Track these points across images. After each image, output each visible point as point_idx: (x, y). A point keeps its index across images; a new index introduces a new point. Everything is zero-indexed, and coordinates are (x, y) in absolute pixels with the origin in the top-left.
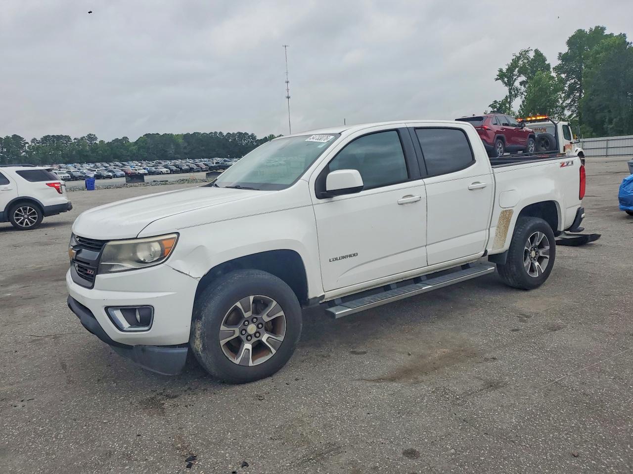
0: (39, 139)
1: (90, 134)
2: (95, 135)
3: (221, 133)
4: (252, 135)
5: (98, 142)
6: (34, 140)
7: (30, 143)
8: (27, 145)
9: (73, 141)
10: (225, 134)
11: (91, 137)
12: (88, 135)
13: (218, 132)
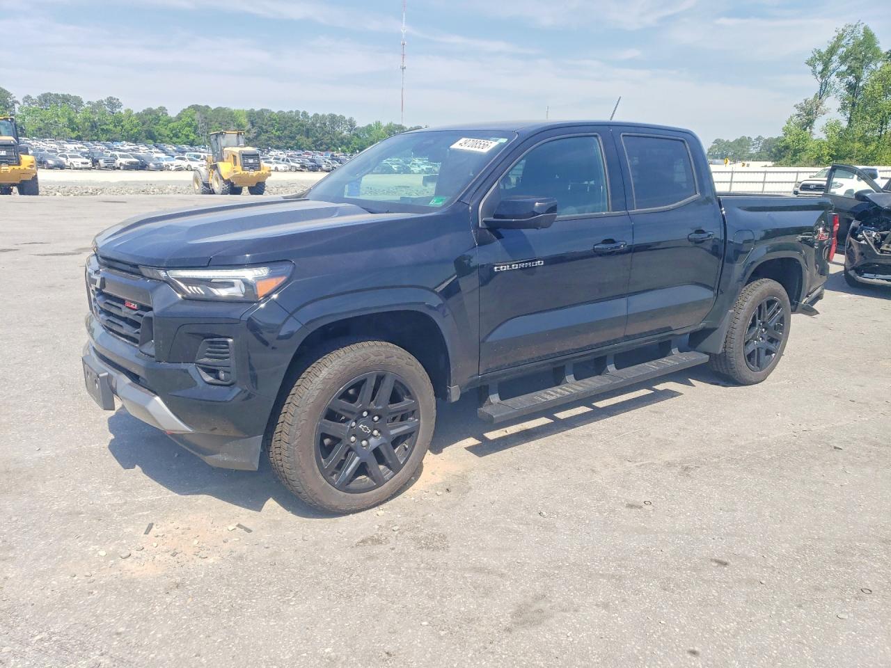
0: (34, 96)
1: (111, 98)
2: (118, 100)
3: (305, 114)
4: (351, 119)
5: (123, 111)
6: (27, 98)
7: (21, 103)
8: (17, 106)
9: (86, 106)
10: (311, 115)
11: (112, 103)
12: (108, 99)
13: (301, 111)
